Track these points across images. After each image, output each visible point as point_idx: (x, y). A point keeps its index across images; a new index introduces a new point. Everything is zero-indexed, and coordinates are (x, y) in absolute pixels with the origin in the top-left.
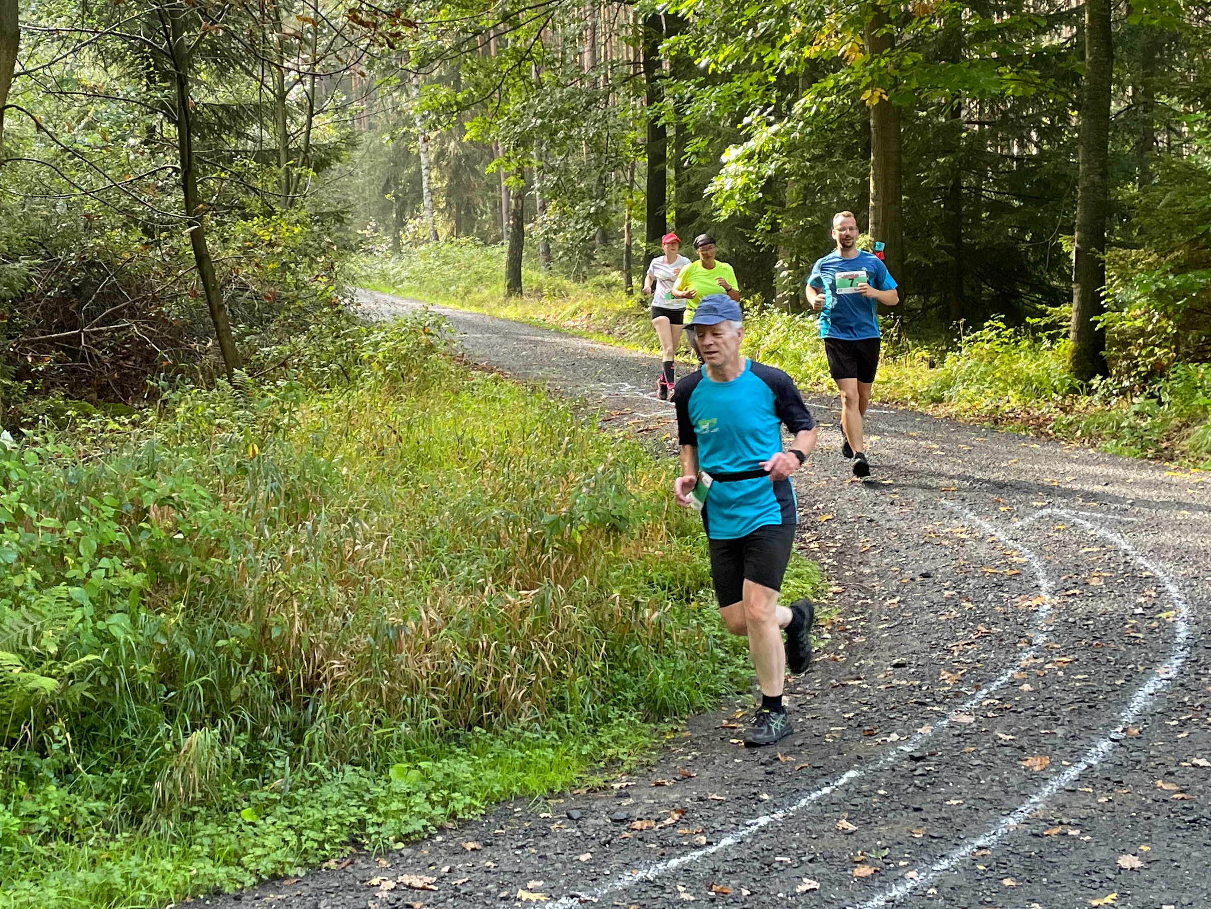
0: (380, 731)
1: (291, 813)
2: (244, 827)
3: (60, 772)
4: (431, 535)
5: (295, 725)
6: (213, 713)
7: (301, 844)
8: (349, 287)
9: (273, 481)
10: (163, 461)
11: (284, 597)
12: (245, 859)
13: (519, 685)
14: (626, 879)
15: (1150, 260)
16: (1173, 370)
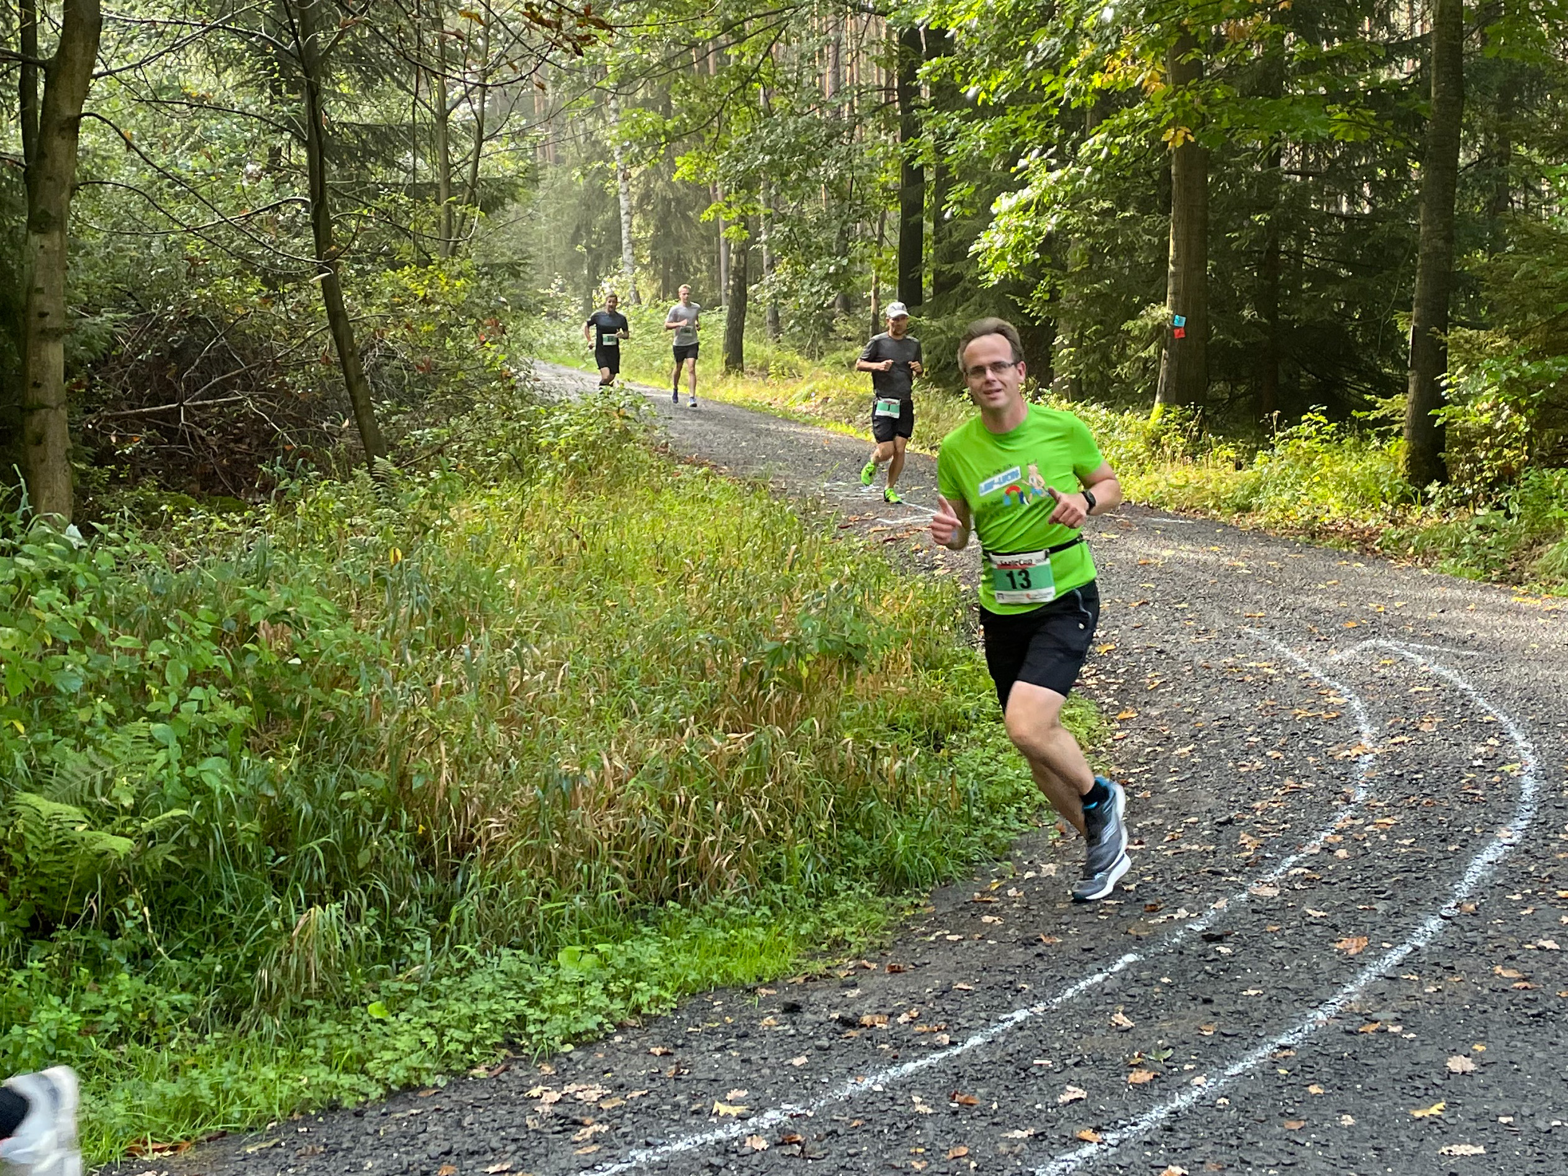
0: (547, 906)
1: (431, 1008)
2: (370, 1025)
3: (135, 956)
4: (618, 664)
5: (440, 899)
6: (336, 884)
7: (442, 1046)
8: (525, 357)
9: (419, 594)
10: (277, 567)
11: (429, 738)
12: (370, 1065)
13: (724, 850)
14: (850, 1088)
15: (1501, 343)
16: (1524, 476)
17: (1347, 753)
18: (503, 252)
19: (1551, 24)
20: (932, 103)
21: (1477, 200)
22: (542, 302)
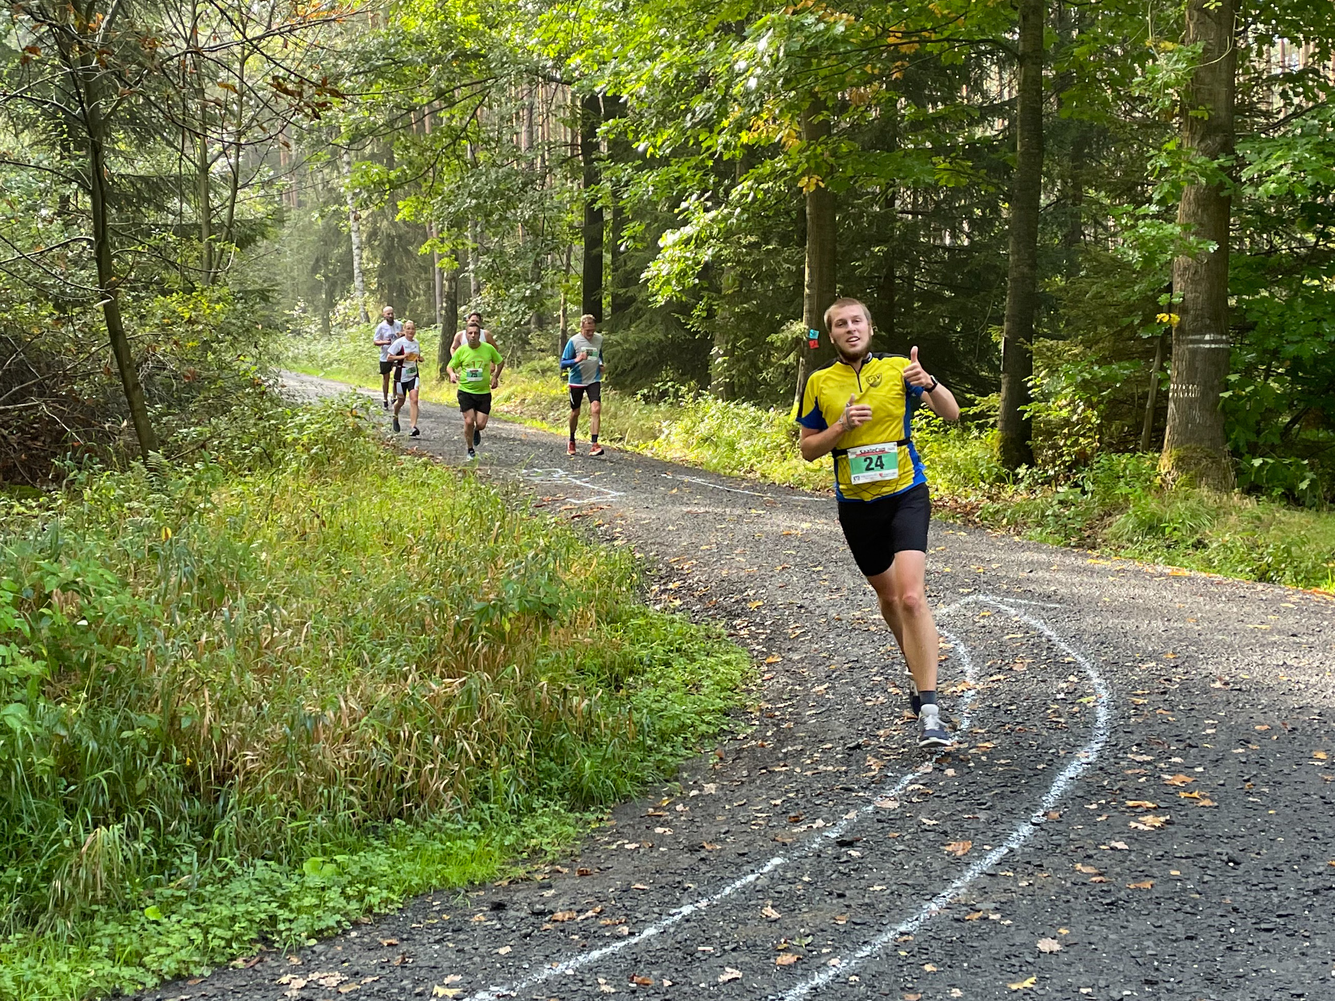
0: (294, 824)
1: (198, 911)
2: (146, 926)
4: (353, 622)
5: (205, 819)
6: (118, 809)
7: (207, 942)
8: (273, 367)
9: (186, 566)
10: (68, 544)
11: (195, 686)
12: (147, 959)
13: (441, 776)
14: (546, 972)
15: (1076, 351)
16: (1096, 459)
17: (954, 689)
18: (255, 279)
19: (1114, 90)
20: (610, 156)
21: (1056, 234)
22: (287, 322)
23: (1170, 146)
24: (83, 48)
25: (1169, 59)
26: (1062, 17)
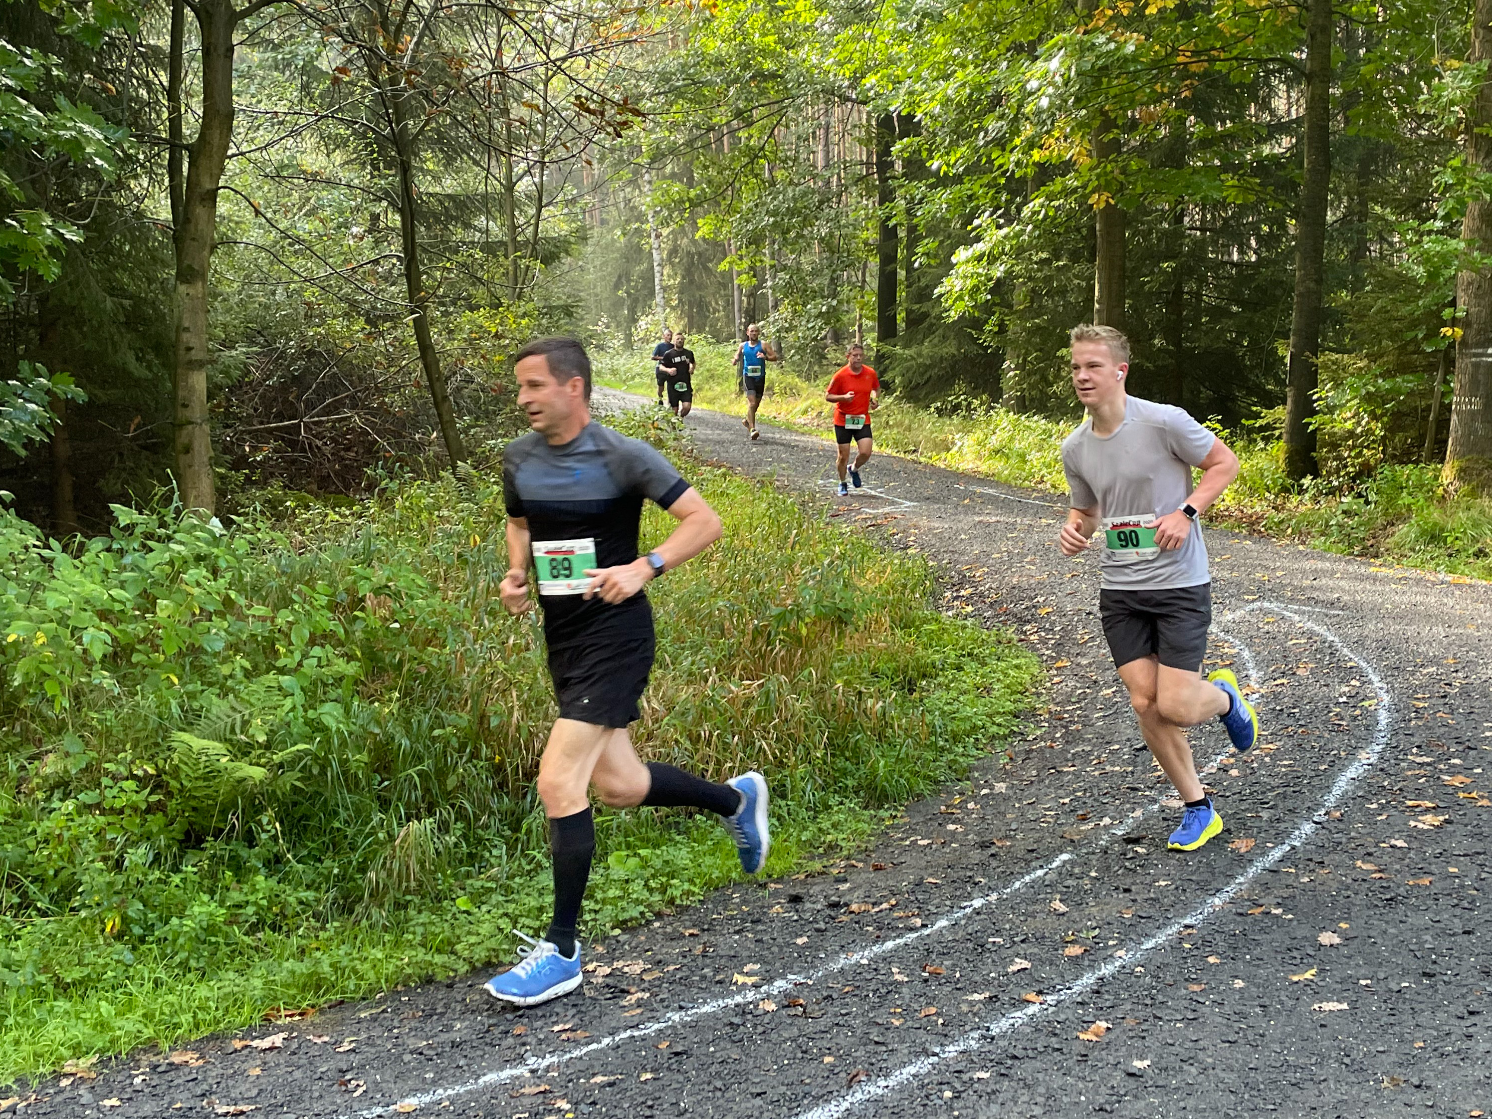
1: (507, 902)
2: (458, 916)
3: (269, 861)
5: (513, 814)
6: (429, 803)
10: (380, 550)
11: (503, 687)
12: (458, 947)
14: (842, 961)
15: (1361, 365)
16: (1380, 471)
18: (558, 295)
19: (1400, 107)
20: (904, 175)
21: (1342, 250)
22: (591, 337)
23: (1456, 163)
24: (391, 69)
25: (1455, 77)
26: (1350, 35)
